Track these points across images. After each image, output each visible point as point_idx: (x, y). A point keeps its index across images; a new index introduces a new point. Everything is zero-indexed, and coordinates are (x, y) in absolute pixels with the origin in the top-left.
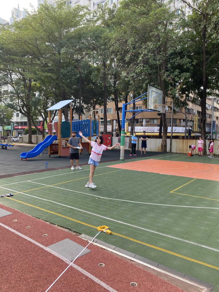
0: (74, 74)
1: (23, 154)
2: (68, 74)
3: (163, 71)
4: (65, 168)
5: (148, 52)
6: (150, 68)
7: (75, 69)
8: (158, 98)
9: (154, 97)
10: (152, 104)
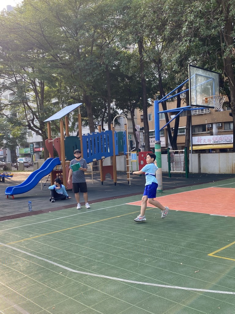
0: (95, 66)
1: (9, 190)
2: (87, 67)
3: (224, 44)
4: (59, 209)
5: (196, 17)
6: (201, 43)
7: (97, 59)
8: (210, 86)
9: (201, 85)
10: (199, 96)
